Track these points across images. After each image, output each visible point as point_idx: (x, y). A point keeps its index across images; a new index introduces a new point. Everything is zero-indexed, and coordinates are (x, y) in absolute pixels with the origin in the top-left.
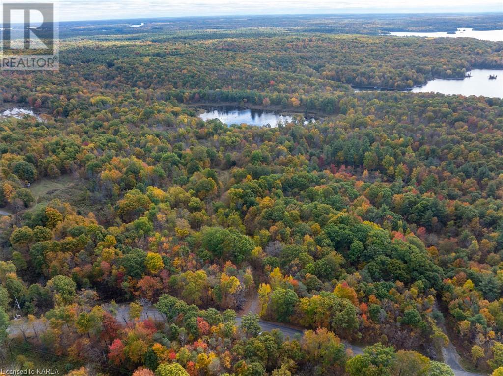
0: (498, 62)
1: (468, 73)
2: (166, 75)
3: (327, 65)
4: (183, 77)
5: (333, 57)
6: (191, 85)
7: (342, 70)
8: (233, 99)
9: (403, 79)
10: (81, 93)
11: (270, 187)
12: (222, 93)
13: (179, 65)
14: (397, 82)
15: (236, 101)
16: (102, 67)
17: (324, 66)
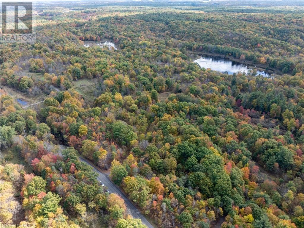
2: (193, 33)
4: (202, 35)
6: (205, 40)
8: (223, 53)
10: (139, 38)
12: (217, 48)
13: (205, 27)
15: (224, 54)
16: (162, 25)
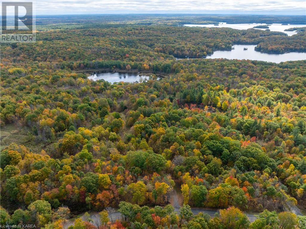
0: (246, 41)
1: (233, 47)
2: (56, 52)
3: (156, 44)
4: (69, 53)
5: (158, 39)
6: (75, 58)
7: (165, 47)
8: (107, 66)
9: (201, 51)
11: (158, 121)
12: (99, 63)
13: (64, 45)
14: (198, 53)
16: (9, 48)
17: (154, 45)
